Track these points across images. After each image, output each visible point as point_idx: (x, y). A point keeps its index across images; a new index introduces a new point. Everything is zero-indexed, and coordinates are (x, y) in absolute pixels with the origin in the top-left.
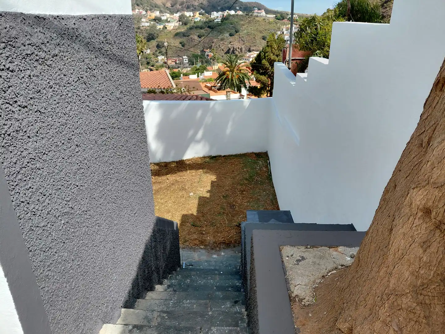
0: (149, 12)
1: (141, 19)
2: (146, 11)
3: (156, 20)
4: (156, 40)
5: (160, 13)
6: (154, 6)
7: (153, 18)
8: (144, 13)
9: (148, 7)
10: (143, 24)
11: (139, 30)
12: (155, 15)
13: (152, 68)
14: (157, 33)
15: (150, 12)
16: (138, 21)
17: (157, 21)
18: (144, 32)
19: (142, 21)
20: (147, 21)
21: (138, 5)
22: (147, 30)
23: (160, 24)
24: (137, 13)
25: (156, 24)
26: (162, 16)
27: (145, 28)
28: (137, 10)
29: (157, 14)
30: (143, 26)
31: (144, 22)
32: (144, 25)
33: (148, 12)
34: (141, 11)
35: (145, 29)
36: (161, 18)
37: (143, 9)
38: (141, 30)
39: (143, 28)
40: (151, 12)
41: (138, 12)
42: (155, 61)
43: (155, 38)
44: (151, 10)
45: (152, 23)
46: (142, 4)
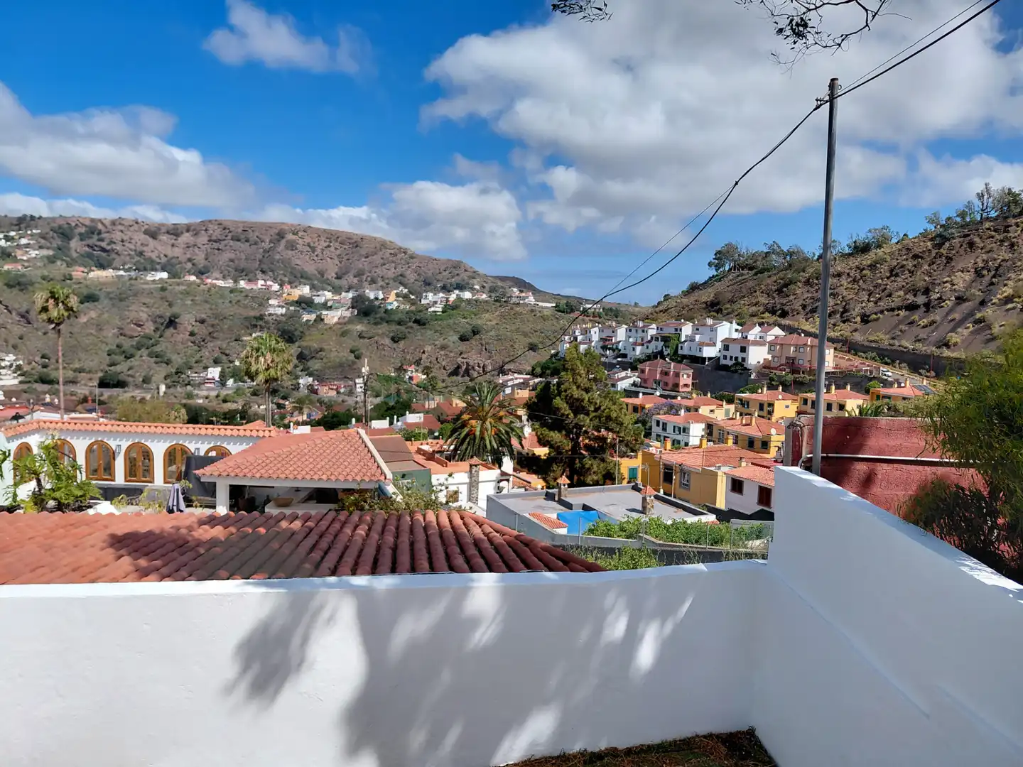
0: (287, 289)
1: (268, 299)
2: (281, 285)
3: (300, 304)
4: (297, 344)
5: (310, 289)
6: (299, 275)
7: (296, 299)
8: (276, 287)
9: (285, 276)
10: (271, 310)
11: (261, 323)
12: (301, 293)
13: (281, 401)
14: (301, 330)
15: (289, 287)
16: (262, 303)
17: (303, 305)
18: (273, 326)
19: (270, 305)
20: (281, 304)
21: (263, 272)
22: (279, 323)
23: (310, 312)
24: (260, 287)
25: (301, 311)
26: (315, 296)
27: (274, 317)
28: (261, 282)
29: (306, 290)
30: (270, 315)
31: (275, 307)
32: (273, 312)
33: (284, 287)
34: (269, 283)
35: (276, 320)
36: (313, 300)
37: (275, 279)
38: (265, 322)
39: (270, 318)
40: (291, 287)
41: (262, 285)
42: (290, 387)
43: (294, 339)
44: (290, 283)
45: (292, 308)
46: (272, 271)
